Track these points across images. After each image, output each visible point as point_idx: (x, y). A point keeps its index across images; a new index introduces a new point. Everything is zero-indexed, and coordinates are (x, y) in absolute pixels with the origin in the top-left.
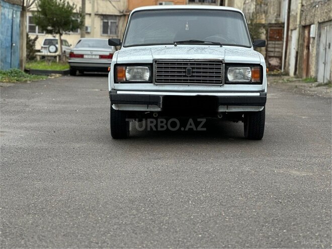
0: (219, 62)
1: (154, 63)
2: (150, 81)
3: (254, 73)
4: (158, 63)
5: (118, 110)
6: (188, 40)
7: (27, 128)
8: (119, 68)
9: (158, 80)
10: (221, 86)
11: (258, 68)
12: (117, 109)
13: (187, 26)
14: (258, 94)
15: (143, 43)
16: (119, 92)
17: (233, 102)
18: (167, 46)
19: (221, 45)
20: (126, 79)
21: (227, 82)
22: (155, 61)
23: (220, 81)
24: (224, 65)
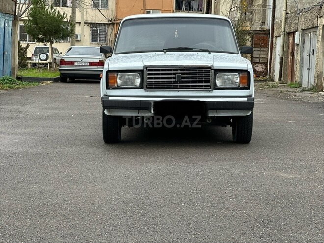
0: (208, 68)
1: (145, 70)
2: (141, 87)
3: (241, 78)
4: (149, 70)
5: (110, 116)
6: (178, 47)
7: (21, 134)
8: (110, 74)
9: (149, 86)
10: (210, 91)
11: (246, 74)
12: (109, 114)
13: (176, 33)
14: (246, 99)
15: (134, 50)
16: (110, 98)
17: (222, 107)
18: (157, 53)
19: (209, 52)
20: (117, 85)
21: (216, 88)
22: (146, 67)
23: (209, 86)
24: (213, 71)
